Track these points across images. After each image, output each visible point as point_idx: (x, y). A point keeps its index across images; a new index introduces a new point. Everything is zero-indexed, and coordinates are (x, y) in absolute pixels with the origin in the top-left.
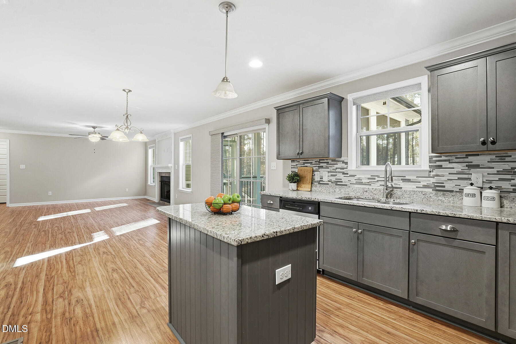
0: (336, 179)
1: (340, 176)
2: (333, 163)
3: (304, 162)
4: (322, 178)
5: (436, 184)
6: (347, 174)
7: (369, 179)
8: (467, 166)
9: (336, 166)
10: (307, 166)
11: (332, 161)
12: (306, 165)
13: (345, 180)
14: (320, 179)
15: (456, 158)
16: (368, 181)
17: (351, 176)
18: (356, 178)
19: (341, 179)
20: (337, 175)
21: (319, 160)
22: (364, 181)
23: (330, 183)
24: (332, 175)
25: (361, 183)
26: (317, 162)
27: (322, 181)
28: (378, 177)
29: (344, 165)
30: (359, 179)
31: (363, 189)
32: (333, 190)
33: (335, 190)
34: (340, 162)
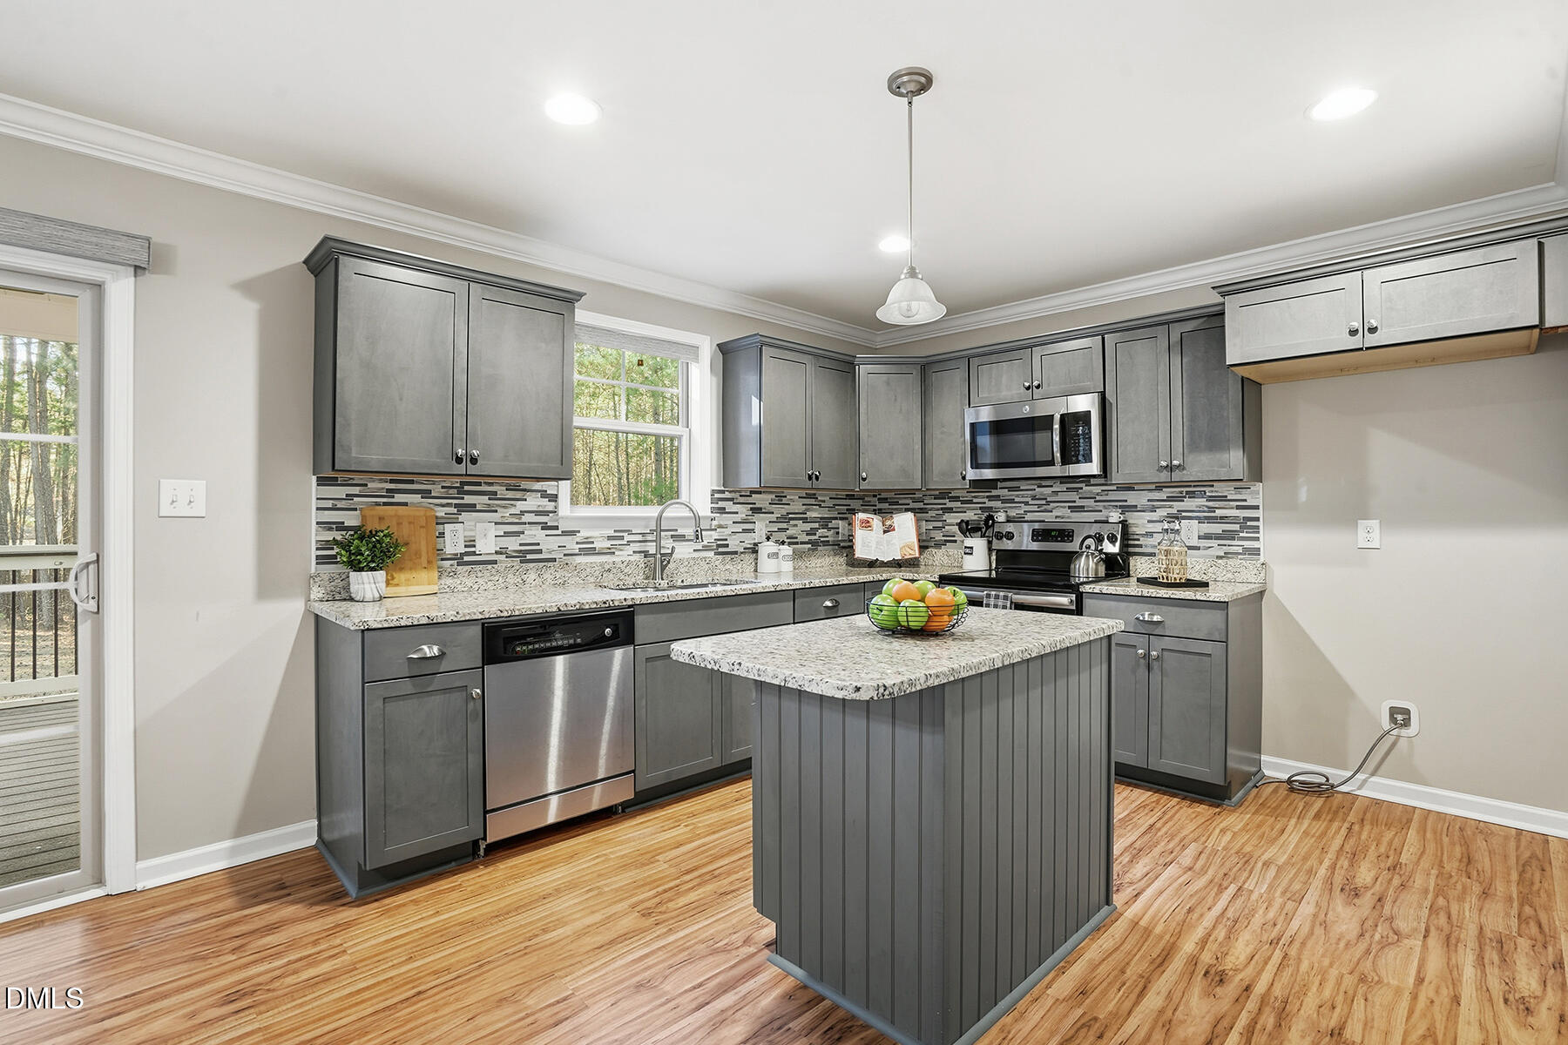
0: (521, 545)
1: (535, 535)
2: (510, 494)
3: (392, 486)
4: (472, 543)
5: (719, 543)
6: (556, 528)
7: (610, 538)
8: (751, 509)
9: (521, 506)
10: (405, 504)
11: (507, 490)
12: (399, 498)
13: (549, 544)
14: (466, 546)
15: (741, 496)
16: (608, 544)
17: (565, 533)
18: (579, 537)
19: (538, 544)
20: (526, 532)
21: (458, 485)
22: (600, 544)
23: (503, 557)
24: (507, 534)
25: (592, 552)
26: (451, 491)
27: (474, 553)
28: (630, 532)
29: (545, 504)
30: (588, 541)
31: (602, 565)
32: (519, 580)
33: (525, 577)
34: (534, 494)
